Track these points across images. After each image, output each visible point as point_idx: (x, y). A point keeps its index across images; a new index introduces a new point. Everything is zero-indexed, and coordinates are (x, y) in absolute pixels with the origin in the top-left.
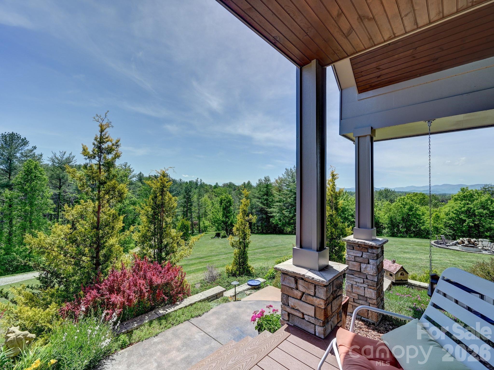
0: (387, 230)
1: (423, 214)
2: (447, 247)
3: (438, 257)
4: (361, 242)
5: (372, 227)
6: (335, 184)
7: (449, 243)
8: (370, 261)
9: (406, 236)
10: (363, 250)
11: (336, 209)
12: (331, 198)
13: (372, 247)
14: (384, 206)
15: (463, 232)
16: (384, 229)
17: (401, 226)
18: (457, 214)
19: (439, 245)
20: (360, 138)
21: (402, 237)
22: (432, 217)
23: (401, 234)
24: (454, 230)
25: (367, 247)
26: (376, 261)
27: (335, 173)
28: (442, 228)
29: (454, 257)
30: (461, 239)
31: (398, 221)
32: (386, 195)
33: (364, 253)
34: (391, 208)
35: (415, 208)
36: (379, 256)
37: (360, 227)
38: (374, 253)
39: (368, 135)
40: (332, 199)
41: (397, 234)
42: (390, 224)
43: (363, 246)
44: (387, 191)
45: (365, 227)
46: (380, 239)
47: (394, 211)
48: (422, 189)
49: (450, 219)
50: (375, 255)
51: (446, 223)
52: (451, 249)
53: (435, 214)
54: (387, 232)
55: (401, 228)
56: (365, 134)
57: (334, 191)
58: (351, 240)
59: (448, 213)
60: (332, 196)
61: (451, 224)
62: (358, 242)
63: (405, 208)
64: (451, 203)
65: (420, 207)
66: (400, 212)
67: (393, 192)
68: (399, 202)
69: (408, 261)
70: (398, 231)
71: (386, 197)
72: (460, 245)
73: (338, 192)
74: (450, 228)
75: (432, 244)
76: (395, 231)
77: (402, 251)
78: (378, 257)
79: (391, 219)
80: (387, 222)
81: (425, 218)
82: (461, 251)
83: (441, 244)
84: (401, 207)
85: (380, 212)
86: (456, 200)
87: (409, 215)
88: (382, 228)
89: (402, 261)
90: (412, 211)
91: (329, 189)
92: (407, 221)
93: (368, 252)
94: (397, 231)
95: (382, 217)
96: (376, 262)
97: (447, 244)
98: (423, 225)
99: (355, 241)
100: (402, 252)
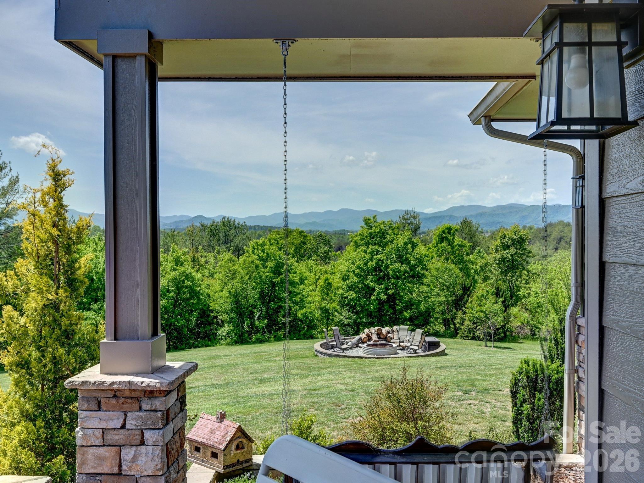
0: (227, 328)
1: (302, 282)
2: (344, 354)
3: (326, 380)
4: (120, 383)
5: (155, 333)
6: (65, 202)
7: (347, 343)
8: (147, 434)
9: (269, 338)
10: (126, 406)
11: (71, 283)
12: (53, 248)
13: (151, 393)
14: (221, 266)
15: (370, 315)
16: (221, 327)
17: (257, 314)
18: (361, 276)
19: (329, 352)
20: (119, 62)
21: (260, 341)
22: (319, 287)
23: (259, 335)
24: (357, 313)
25: (137, 394)
26: (161, 431)
27: (61, 168)
28: (336, 311)
29: (352, 375)
30: (366, 330)
31: (251, 302)
32: (226, 236)
33: (129, 414)
34: (236, 271)
35: (285, 267)
36: (172, 416)
37: (118, 337)
38: (156, 411)
39: (141, 55)
40: (57, 252)
41: (250, 335)
42: (235, 312)
43: (127, 394)
44: (228, 223)
45: (134, 337)
46: (176, 365)
47: (242, 277)
48: (302, 221)
49: (350, 288)
50: (159, 414)
51: (342, 298)
52: (349, 357)
53: (323, 278)
54: (228, 334)
55: (259, 318)
56: (132, 51)
57: (64, 225)
58: (92, 380)
59: (345, 274)
60: (55, 242)
61: (351, 300)
62: (113, 383)
63: (265, 267)
64: (350, 252)
65: (296, 264)
66: (255, 278)
67: (244, 228)
68: (253, 252)
69: (267, 402)
70: (252, 328)
71: (227, 241)
72: (365, 345)
73: (75, 229)
74: (350, 308)
75: (316, 351)
76: (246, 328)
77: (256, 379)
78: (167, 417)
79: (236, 297)
80: (228, 306)
81: (306, 289)
82: (366, 358)
83: (332, 348)
84: (257, 267)
85: (211, 281)
86: (357, 245)
87: (274, 285)
88: (217, 324)
89: (255, 405)
90: (280, 274)
91: (42, 221)
92: (270, 301)
93: (140, 409)
94: (249, 327)
95: (217, 295)
96: (163, 436)
97: (343, 347)
98: (302, 308)
99: (104, 383)
100: (256, 382)
